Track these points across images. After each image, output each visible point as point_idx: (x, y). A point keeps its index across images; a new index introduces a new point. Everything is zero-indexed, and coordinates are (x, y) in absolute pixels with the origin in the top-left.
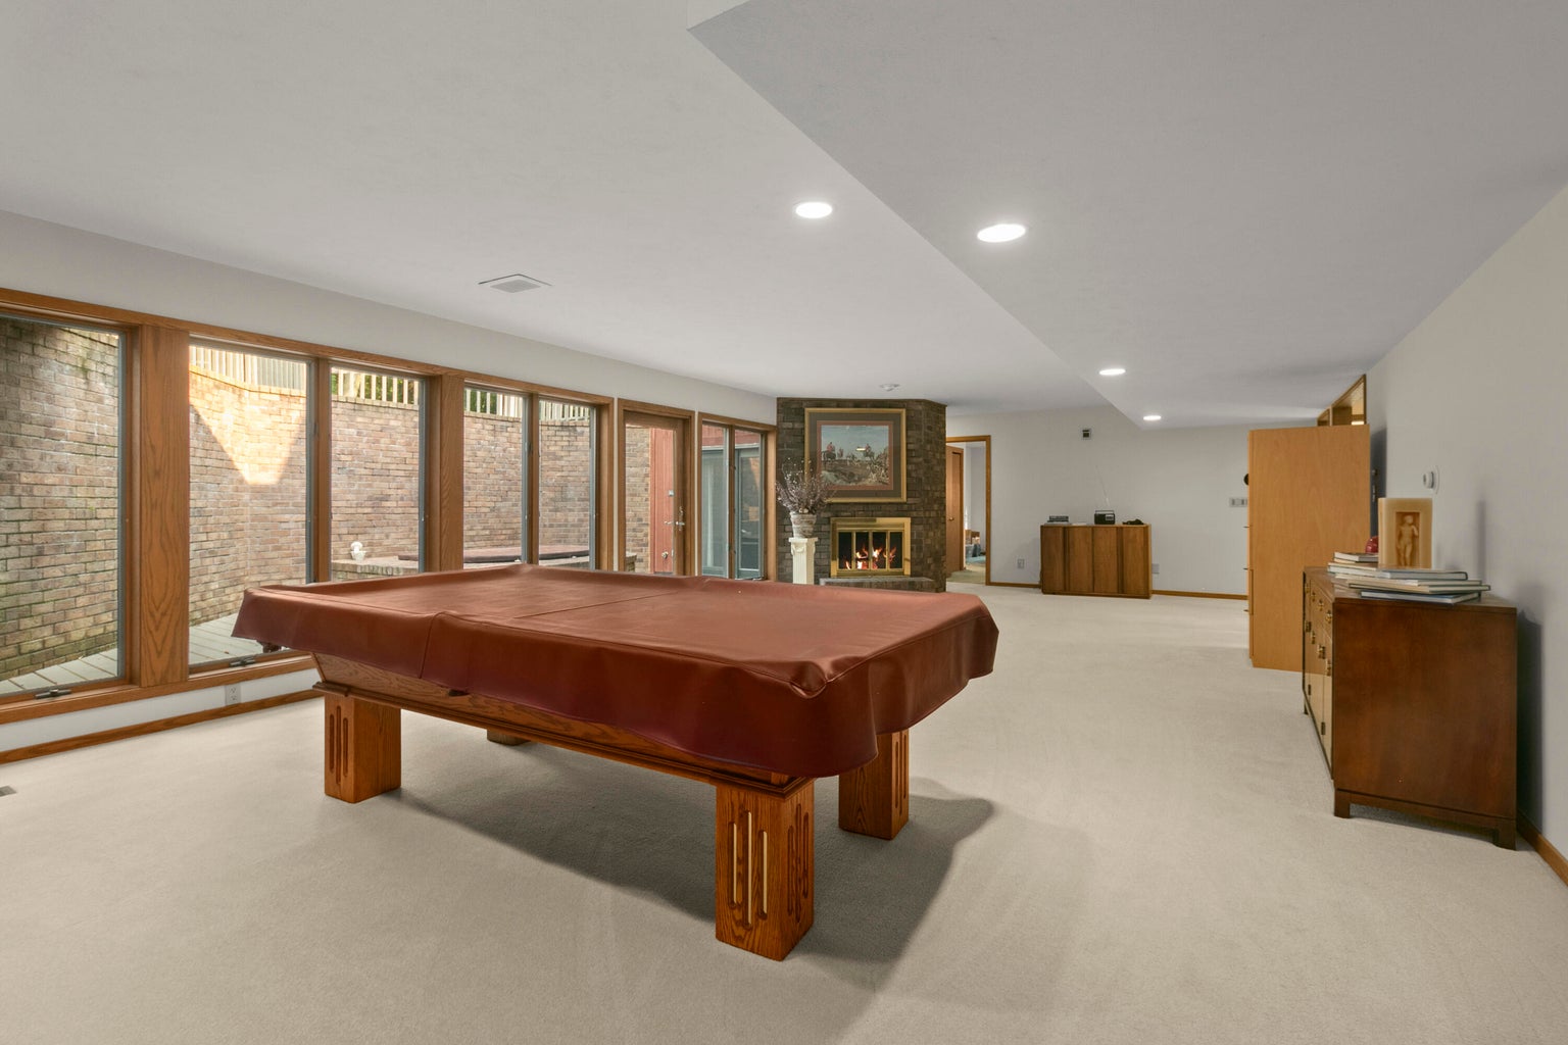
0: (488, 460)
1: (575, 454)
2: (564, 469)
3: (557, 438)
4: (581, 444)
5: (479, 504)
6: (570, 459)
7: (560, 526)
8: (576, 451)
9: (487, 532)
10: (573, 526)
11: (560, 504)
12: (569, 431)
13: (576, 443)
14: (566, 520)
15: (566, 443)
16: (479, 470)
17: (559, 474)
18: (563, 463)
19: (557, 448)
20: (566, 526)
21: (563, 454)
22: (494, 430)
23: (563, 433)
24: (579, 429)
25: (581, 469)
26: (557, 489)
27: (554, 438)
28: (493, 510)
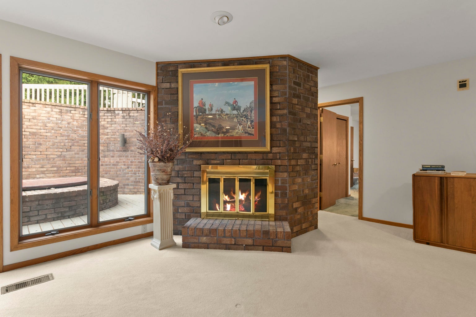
0: (55, 128)
1: (115, 125)
2: (109, 134)
3: (105, 117)
4: (117, 120)
5: (49, 153)
6: (112, 128)
7: (107, 165)
8: (115, 124)
9: (55, 169)
10: (113, 165)
11: (107, 153)
12: (112, 113)
13: (115, 120)
14: (110, 162)
15: (110, 120)
16: (49, 134)
17: (106, 137)
18: (108, 131)
19: (105, 123)
20: (110, 165)
21: (108, 125)
22: (61, 112)
23: (108, 114)
24: (116, 112)
25: (118, 134)
26: (105, 145)
27: (104, 117)
28: (60, 156)
